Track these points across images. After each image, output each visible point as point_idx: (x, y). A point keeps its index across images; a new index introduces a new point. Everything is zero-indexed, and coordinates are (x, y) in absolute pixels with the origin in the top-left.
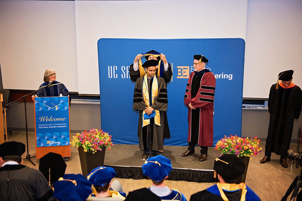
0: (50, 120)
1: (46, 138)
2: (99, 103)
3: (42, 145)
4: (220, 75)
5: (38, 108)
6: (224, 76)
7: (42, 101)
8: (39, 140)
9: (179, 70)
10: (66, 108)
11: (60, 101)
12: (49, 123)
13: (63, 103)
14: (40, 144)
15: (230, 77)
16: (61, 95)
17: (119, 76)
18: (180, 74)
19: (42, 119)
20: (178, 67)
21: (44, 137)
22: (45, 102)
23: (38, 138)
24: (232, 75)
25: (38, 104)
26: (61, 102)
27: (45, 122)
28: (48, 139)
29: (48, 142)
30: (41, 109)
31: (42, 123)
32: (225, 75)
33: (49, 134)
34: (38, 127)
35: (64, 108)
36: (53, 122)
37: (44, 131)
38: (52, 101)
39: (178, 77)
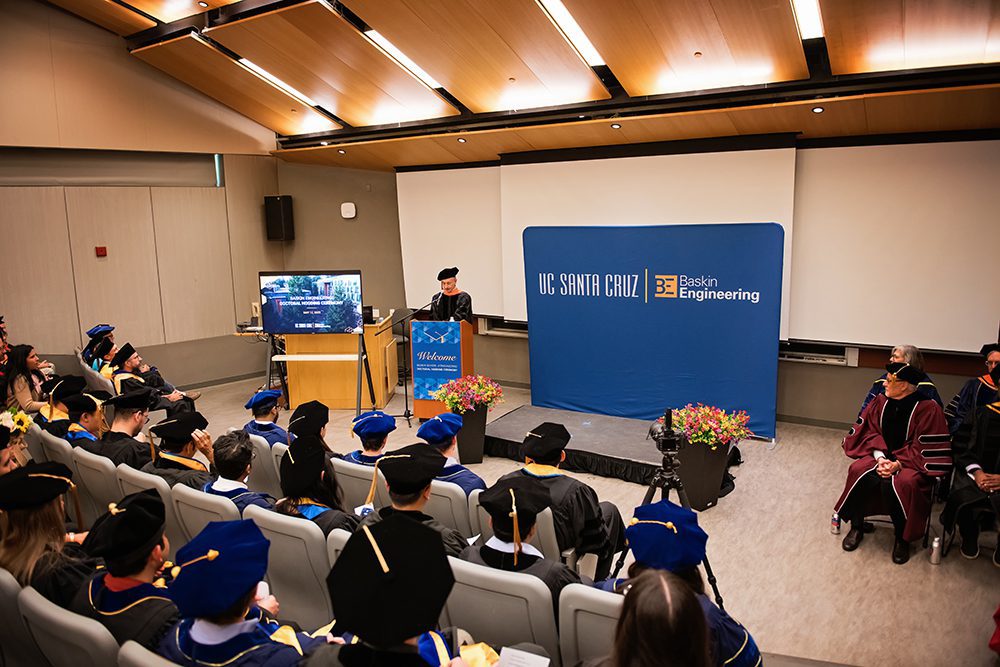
0: (433, 357)
1: (427, 386)
2: (526, 336)
3: (421, 396)
4: (735, 293)
5: (416, 339)
6: (742, 295)
7: (422, 328)
8: (418, 388)
9: (659, 283)
10: (456, 341)
11: (447, 328)
12: (430, 362)
13: (452, 332)
14: (418, 395)
15: (755, 297)
16: (452, 320)
17: (557, 291)
18: (659, 289)
19: (422, 356)
20: (657, 277)
21: (424, 385)
22: (425, 329)
23: (415, 385)
24: (758, 294)
25: (416, 332)
26: (450, 329)
27: (426, 361)
28: (430, 389)
29: (430, 393)
30: (420, 340)
31: (421, 362)
32: (744, 294)
33: (431, 380)
34: (415, 367)
35: (453, 340)
36: (438, 362)
37: (424, 375)
38: (436, 327)
39: (656, 295)
